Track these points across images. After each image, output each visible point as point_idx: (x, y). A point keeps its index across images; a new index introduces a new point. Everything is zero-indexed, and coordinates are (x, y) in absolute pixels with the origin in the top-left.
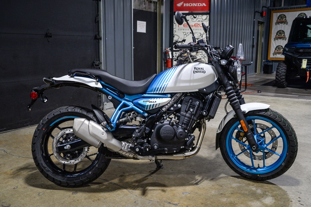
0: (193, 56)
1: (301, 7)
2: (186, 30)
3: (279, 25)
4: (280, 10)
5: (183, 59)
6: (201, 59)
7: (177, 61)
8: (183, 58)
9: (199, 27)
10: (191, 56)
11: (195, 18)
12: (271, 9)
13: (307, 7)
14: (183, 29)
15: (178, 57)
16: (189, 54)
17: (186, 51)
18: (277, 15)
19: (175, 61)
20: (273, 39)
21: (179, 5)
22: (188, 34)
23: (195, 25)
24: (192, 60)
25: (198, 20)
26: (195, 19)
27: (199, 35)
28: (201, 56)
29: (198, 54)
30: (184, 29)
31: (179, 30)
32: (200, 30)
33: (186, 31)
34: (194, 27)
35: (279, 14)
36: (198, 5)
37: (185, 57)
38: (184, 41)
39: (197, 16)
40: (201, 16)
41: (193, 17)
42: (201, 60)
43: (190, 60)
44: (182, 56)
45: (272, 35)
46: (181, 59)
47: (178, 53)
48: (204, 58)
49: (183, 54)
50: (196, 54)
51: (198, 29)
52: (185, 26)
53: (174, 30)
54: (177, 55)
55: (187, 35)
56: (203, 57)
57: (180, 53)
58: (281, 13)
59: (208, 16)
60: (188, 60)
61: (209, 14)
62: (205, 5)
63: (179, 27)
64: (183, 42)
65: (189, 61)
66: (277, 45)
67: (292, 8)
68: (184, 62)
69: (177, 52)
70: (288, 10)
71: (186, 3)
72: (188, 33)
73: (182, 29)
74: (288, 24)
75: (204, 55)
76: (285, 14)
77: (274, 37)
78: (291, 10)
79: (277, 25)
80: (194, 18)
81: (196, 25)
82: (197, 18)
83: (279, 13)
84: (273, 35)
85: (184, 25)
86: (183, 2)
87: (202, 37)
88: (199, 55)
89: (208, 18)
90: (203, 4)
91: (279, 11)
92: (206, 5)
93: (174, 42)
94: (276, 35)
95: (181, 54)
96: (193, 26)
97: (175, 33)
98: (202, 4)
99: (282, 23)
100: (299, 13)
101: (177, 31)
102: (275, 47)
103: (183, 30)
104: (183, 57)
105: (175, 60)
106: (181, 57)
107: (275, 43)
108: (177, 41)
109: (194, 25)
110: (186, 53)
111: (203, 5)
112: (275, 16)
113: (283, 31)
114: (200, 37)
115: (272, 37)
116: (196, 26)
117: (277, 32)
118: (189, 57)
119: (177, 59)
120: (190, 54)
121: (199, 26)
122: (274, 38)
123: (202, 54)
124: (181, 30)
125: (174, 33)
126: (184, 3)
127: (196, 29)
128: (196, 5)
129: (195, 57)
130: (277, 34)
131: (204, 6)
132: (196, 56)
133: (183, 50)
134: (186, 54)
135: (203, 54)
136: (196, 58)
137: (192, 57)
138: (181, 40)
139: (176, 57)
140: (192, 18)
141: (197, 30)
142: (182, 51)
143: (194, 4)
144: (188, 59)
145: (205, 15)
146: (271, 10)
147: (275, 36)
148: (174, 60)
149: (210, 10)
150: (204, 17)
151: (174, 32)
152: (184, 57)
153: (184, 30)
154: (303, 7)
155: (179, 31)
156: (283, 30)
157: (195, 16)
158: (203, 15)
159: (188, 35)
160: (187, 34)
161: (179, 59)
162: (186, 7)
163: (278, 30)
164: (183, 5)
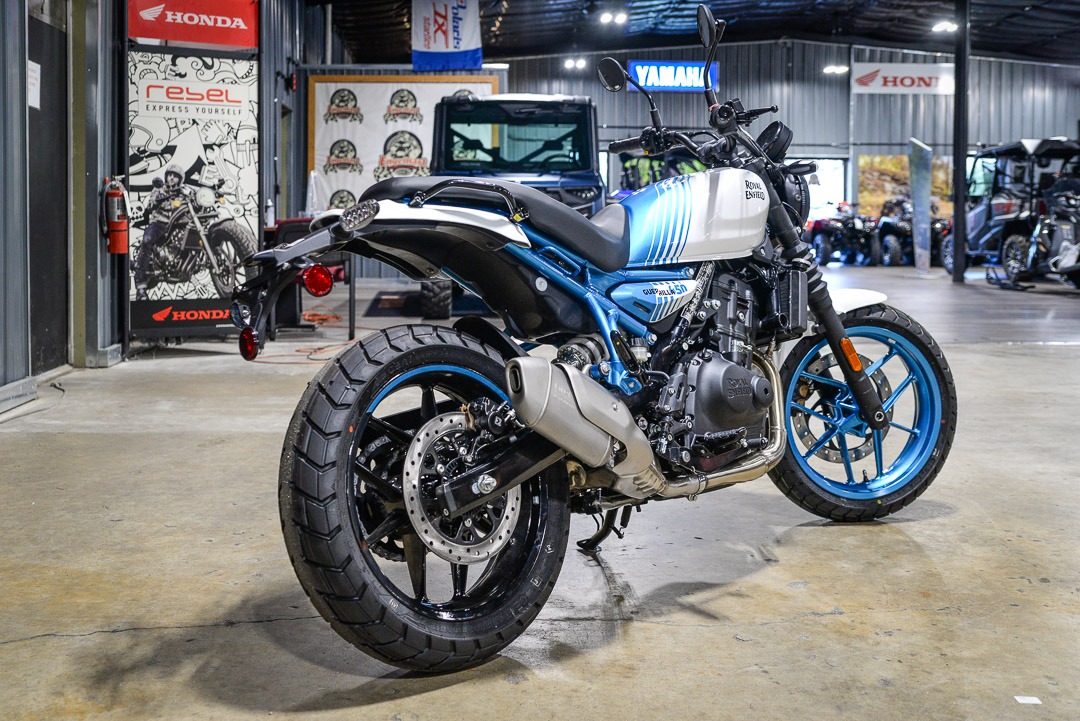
0: (206, 209)
1: (397, 72)
2: (176, 109)
3: (334, 123)
4: (336, 74)
5: (166, 220)
6: (232, 219)
7: (144, 227)
8: (168, 217)
9: (225, 102)
10: (198, 209)
11: (209, 67)
12: (306, 71)
13: (414, 72)
14: (164, 105)
15: (148, 212)
16: (188, 200)
17: (176, 188)
18: (327, 90)
19: (136, 229)
20: (322, 169)
21: (149, 14)
22: (186, 125)
23: (208, 95)
24: (201, 223)
25: (220, 76)
26: (209, 74)
27: (226, 130)
28: (232, 208)
29: (221, 199)
30: (171, 106)
31: (151, 108)
32: (226, 112)
33: (176, 114)
34: (205, 101)
35: (333, 87)
36: (219, 24)
37: (173, 211)
38: (170, 150)
39: (216, 60)
40: (230, 61)
41: (200, 63)
42: (232, 223)
43: (193, 222)
44: (163, 209)
45: (316, 157)
46: (159, 221)
47: (148, 198)
48: (244, 215)
49: (167, 199)
50: (216, 202)
51: (220, 108)
52: (171, 95)
53: (131, 107)
54: (145, 206)
55: (181, 131)
56: (242, 213)
57: (154, 198)
58: (340, 86)
59: (255, 63)
60: (187, 223)
61: (258, 57)
62: (243, 26)
63: (148, 96)
64: (168, 156)
65: (188, 227)
66: (335, 190)
67: (372, 72)
68: (173, 230)
69: (142, 194)
70: (358, 77)
71: (174, 8)
72: (183, 122)
73: (161, 108)
74: (364, 121)
75: (244, 205)
76: (352, 89)
77: (324, 163)
78: (367, 77)
79: (330, 122)
80: (203, 68)
81: (211, 93)
82: (215, 68)
83: (333, 85)
84: (320, 153)
85: (168, 93)
86: (163, 6)
87: (236, 138)
88: (227, 205)
89: (255, 71)
90: (236, 20)
91: (334, 77)
92: (246, 25)
93: (131, 153)
94: (328, 154)
95: (160, 201)
96: (203, 98)
97: (134, 121)
98: (233, 22)
99: (345, 118)
100: (395, 90)
101: (142, 111)
102: (330, 196)
103: (164, 108)
104: (168, 211)
105: (137, 225)
106: (161, 214)
107: (329, 182)
108: (144, 151)
109: (205, 95)
110: (177, 196)
111: (235, 23)
112: (322, 93)
113: (350, 143)
114: (229, 141)
115: (316, 161)
116: (211, 98)
117: (330, 147)
118: (189, 212)
119: (146, 221)
120: (192, 201)
121: (223, 97)
122: (325, 167)
123: (238, 201)
124: (157, 108)
125: (130, 118)
126: (165, 9)
127: (214, 108)
128: (211, 23)
129: (212, 213)
130: (332, 153)
131: (238, 27)
132: (214, 210)
133: (168, 187)
134: (177, 203)
135: (241, 202)
136: (217, 216)
137: (201, 214)
138: (159, 149)
139: (141, 213)
140: (198, 67)
141: (217, 111)
142: (162, 191)
143: (204, 17)
144: (185, 220)
145: (244, 59)
146: (308, 73)
147: (326, 159)
148: (131, 225)
149: (259, 44)
150: (242, 67)
151: (130, 114)
152: (170, 214)
153: (171, 109)
154: (406, 72)
155: (151, 112)
156: (350, 140)
157: (208, 61)
158: (239, 59)
159: (185, 129)
160: (181, 127)
161: (151, 221)
162: (174, 24)
163: (336, 140)
164: (163, 16)
